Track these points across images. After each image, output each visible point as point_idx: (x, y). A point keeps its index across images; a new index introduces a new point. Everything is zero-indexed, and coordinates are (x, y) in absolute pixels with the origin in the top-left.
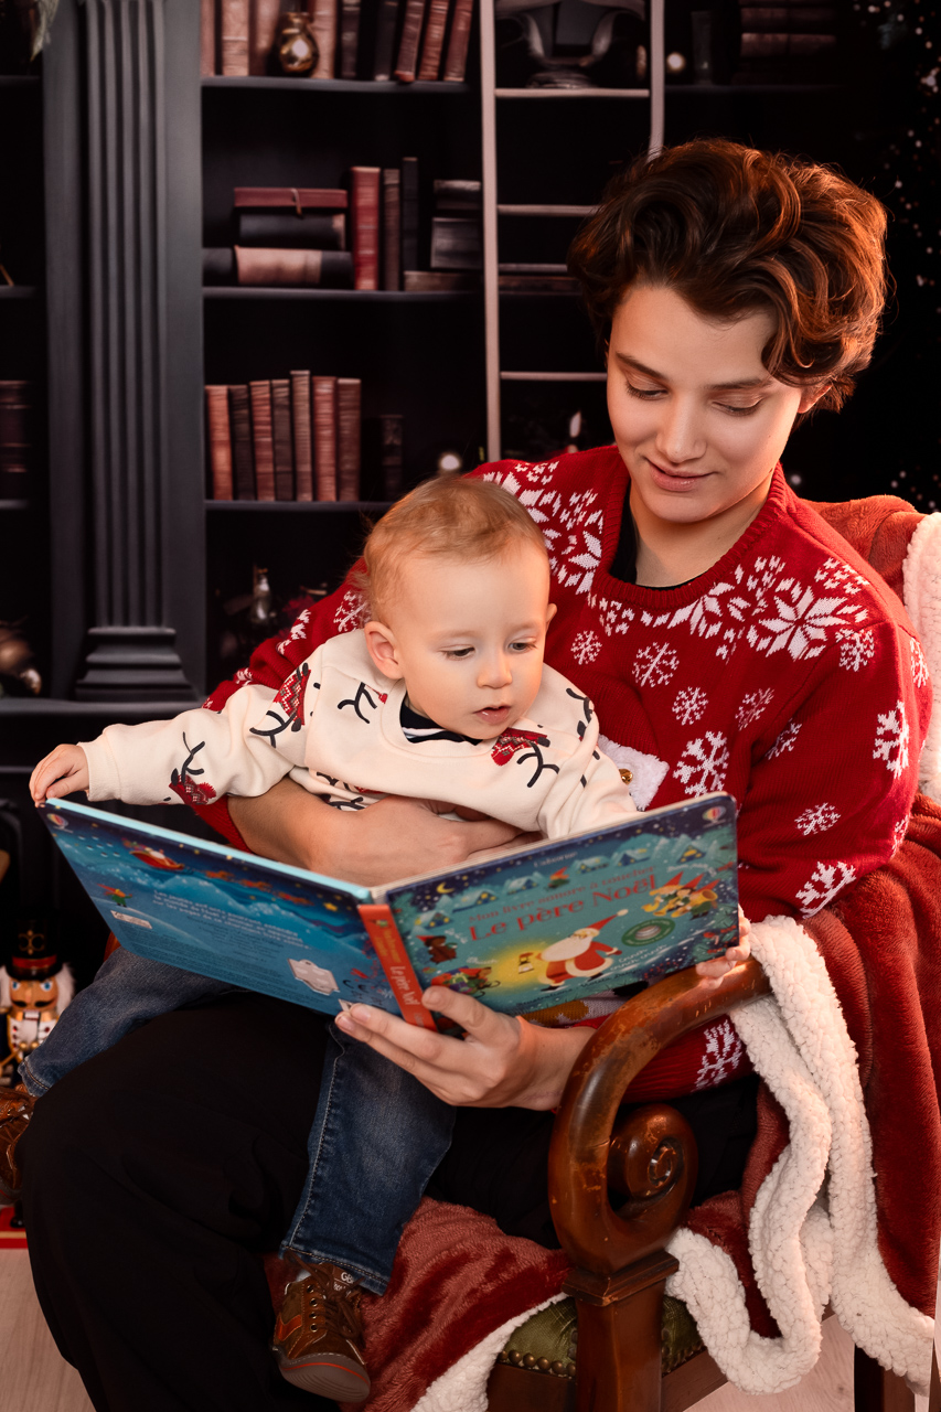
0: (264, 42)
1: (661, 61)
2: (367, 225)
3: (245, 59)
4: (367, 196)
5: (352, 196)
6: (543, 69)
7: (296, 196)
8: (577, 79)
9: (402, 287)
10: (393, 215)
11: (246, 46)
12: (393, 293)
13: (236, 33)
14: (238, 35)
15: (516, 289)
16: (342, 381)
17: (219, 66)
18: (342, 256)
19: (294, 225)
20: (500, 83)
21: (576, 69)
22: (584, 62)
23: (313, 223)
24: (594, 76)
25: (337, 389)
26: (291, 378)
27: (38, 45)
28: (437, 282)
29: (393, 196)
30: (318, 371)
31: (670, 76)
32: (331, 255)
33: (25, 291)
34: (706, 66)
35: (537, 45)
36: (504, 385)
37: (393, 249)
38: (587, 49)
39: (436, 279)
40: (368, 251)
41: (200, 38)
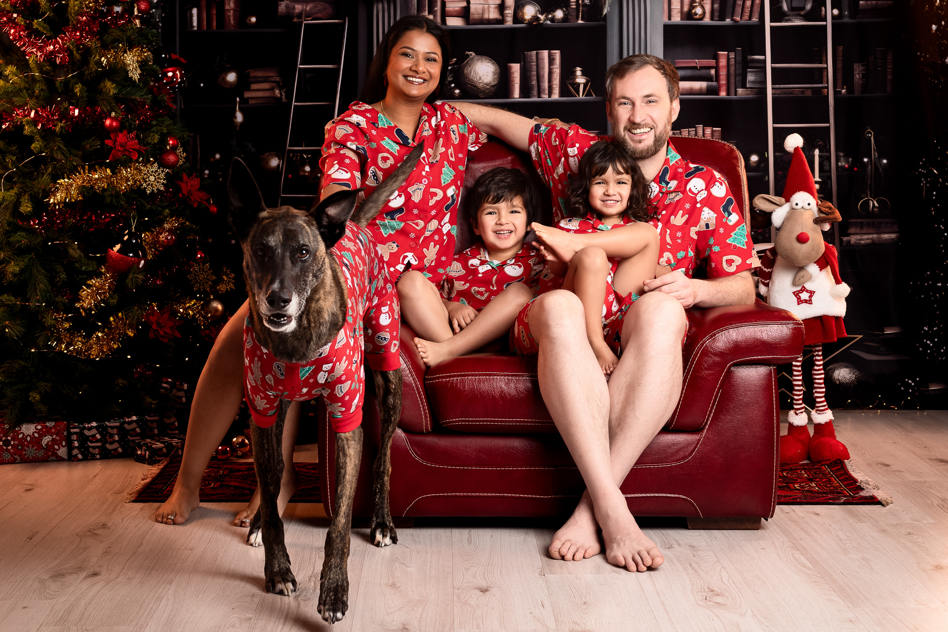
0: (686, 9)
1: (830, 12)
2: (723, 73)
3: (679, 15)
4: (723, 62)
5: (717, 63)
6: (787, 15)
7: (698, 62)
8: (800, 19)
9: (736, 94)
10: (732, 69)
11: (680, 10)
12: (733, 97)
13: (676, 5)
14: (677, 6)
15: (779, 94)
16: (714, 129)
17: (670, 18)
18: (714, 83)
19: (697, 73)
20: (771, 21)
21: (800, 15)
22: (802, 13)
23: (703, 72)
24: (806, 18)
25: (713, 131)
26: (696, 128)
27: (605, 12)
28: (749, 92)
29: (732, 62)
30: (706, 125)
31: (833, 17)
32: (710, 83)
33: (599, 98)
34: (846, 13)
35: (785, 7)
36: (774, 129)
37: (732, 81)
38: (803, 8)
39: (749, 91)
40: (723, 82)
41: (663, 7)
